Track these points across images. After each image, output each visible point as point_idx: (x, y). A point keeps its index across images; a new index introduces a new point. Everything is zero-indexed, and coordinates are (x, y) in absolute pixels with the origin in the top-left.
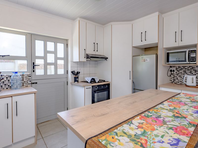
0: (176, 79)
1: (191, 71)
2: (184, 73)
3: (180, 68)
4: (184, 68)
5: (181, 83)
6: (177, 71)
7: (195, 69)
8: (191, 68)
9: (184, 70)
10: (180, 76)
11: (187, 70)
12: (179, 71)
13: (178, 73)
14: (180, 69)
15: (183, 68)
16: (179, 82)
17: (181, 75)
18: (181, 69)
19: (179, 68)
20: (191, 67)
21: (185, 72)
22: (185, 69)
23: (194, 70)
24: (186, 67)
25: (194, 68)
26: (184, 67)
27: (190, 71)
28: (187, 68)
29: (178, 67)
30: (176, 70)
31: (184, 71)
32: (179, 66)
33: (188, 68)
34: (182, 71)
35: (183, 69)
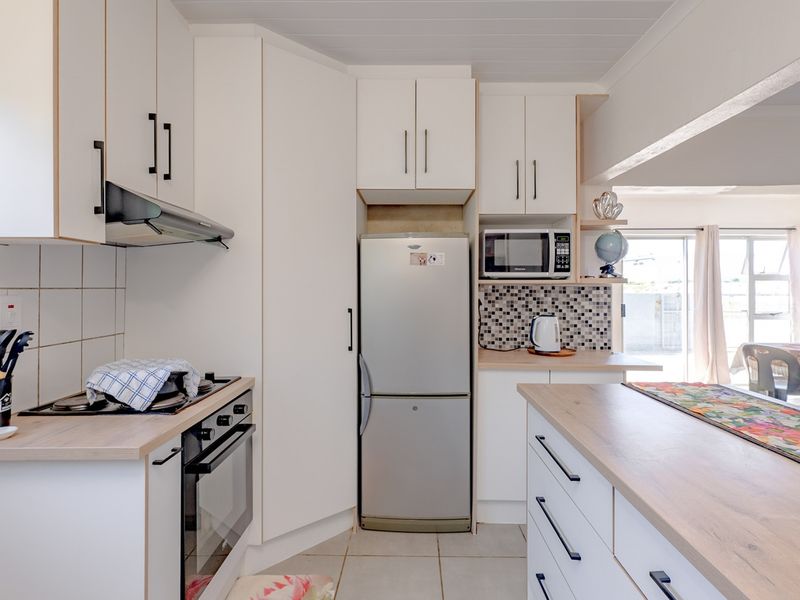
0: (485, 331)
1: (527, 302)
2: (509, 310)
3: (498, 291)
4: (508, 291)
5: (500, 347)
6: (489, 302)
7: (537, 295)
8: (527, 291)
9: (508, 298)
10: (497, 320)
11: (516, 298)
12: (493, 302)
13: (490, 309)
14: (497, 295)
15: (505, 291)
16: (493, 343)
17: (501, 317)
18: (501, 294)
19: (493, 291)
20: (527, 288)
21: (512, 306)
22: (512, 295)
23: (534, 299)
24: (513, 287)
25: (535, 291)
26: (509, 288)
27: (524, 302)
28: (516, 291)
29: (491, 287)
30: (486, 299)
31: (508, 302)
32: (494, 287)
33: (520, 291)
34: (502, 304)
35: (505, 295)
